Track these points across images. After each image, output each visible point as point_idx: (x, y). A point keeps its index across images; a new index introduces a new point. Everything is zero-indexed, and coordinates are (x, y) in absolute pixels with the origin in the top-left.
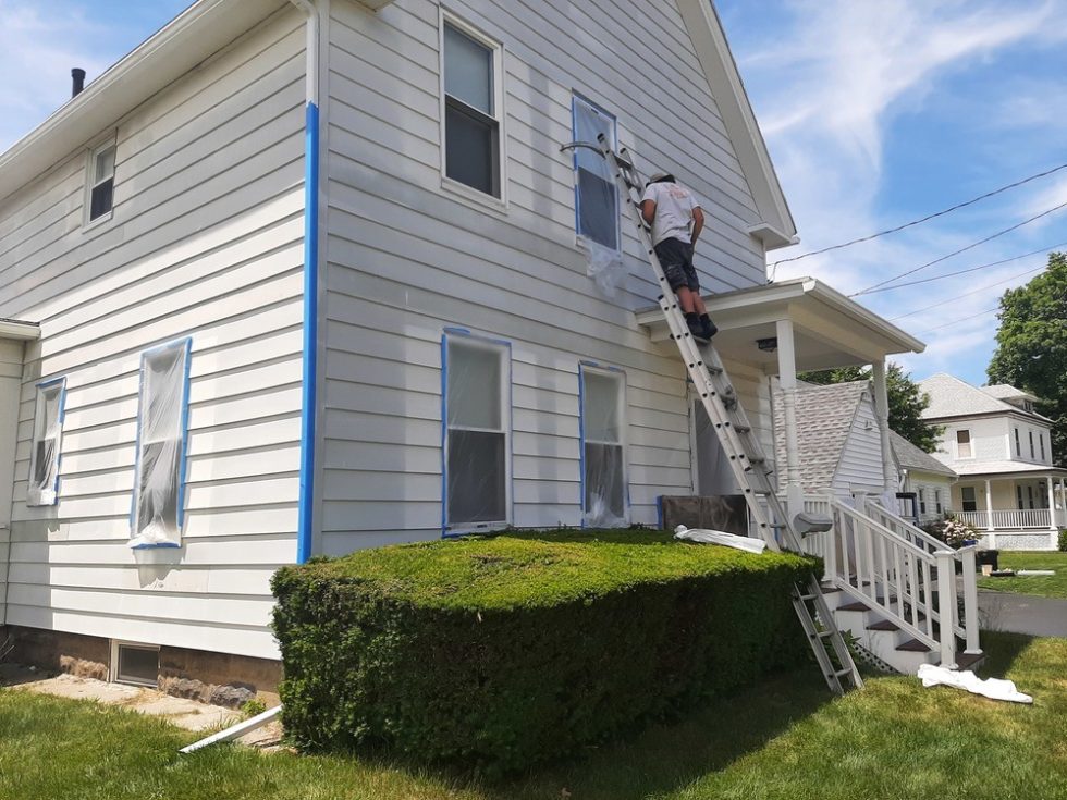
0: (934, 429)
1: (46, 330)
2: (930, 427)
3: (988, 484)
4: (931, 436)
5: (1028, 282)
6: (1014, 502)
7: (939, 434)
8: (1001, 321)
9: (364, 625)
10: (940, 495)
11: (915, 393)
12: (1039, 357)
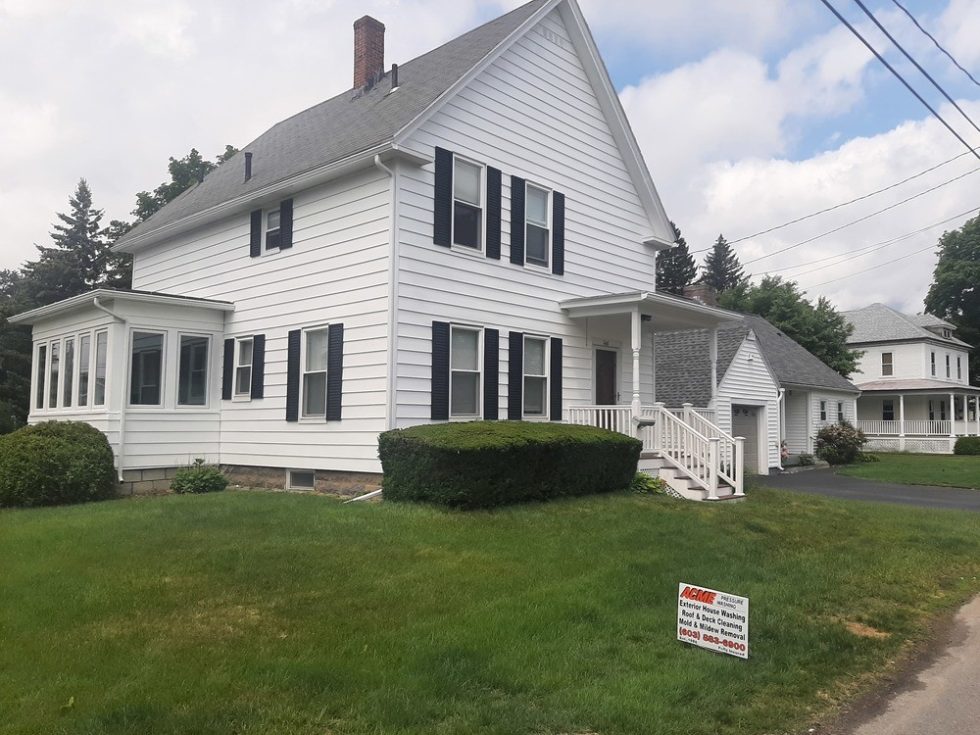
0: (854, 353)
1: (238, 307)
2: (851, 351)
3: (902, 398)
4: (852, 359)
5: (962, 225)
6: (926, 413)
7: (857, 358)
8: (938, 258)
9: (416, 453)
10: (827, 406)
11: (840, 323)
12: (972, 289)
